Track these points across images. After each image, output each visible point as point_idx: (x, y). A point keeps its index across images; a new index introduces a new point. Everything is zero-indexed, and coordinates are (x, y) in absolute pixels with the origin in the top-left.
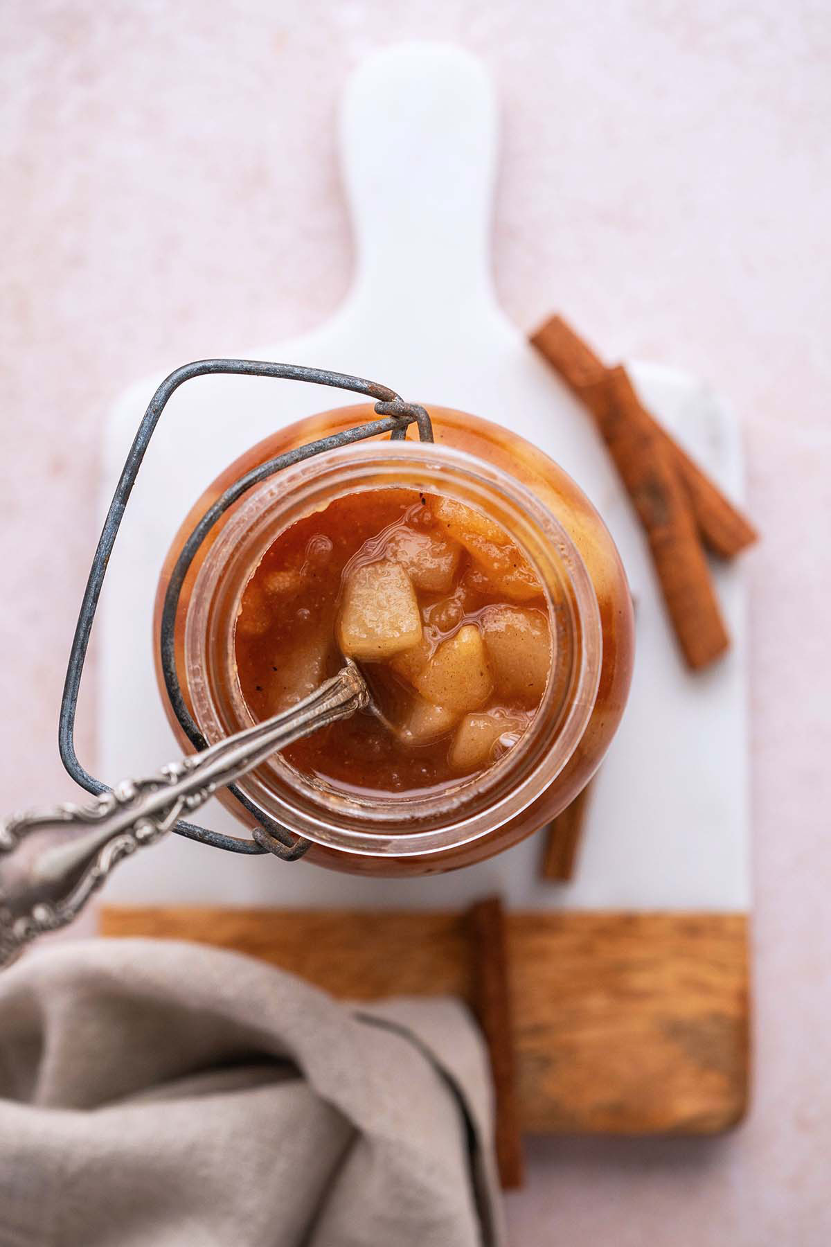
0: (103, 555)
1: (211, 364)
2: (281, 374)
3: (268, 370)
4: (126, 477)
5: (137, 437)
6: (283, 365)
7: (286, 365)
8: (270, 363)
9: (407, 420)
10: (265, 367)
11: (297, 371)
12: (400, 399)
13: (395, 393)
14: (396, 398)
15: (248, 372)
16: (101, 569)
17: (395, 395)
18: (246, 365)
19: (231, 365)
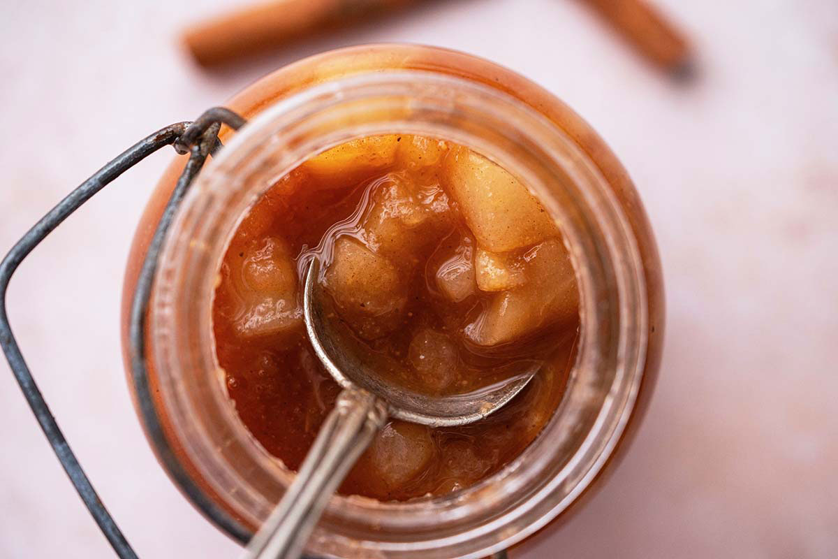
0: (92, 501)
1: (11, 256)
2: (75, 204)
3: (61, 212)
4: (43, 418)
5: (17, 377)
6: (69, 196)
7: (71, 194)
8: (58, 205)
9: (213, 133)
10: (57, 212)
11: (85, 188)
12: (189, 123)
13: (180, 124)
14: (186, 125)
15: (47, 231)
16: (103, 514)
17: (182, 124)
18: (40, 227)
19: (29, 240)
